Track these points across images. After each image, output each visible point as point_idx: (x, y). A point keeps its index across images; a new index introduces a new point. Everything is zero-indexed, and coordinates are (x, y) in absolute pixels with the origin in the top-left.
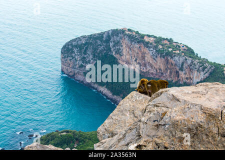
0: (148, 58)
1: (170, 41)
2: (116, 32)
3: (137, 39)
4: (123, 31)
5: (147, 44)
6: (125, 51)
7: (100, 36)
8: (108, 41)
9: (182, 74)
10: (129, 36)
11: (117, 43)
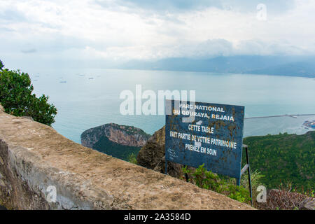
0: (123, 136)
1: (133, 127)
2: (107, 125)
3: (117, 127)
4: (110, 124)
5: (122, 130)
6: (112, 133)
7: (99, 128)
8: (103, 130)
9: (139, 142)
10: (114, 127)
11: (108, 130)
